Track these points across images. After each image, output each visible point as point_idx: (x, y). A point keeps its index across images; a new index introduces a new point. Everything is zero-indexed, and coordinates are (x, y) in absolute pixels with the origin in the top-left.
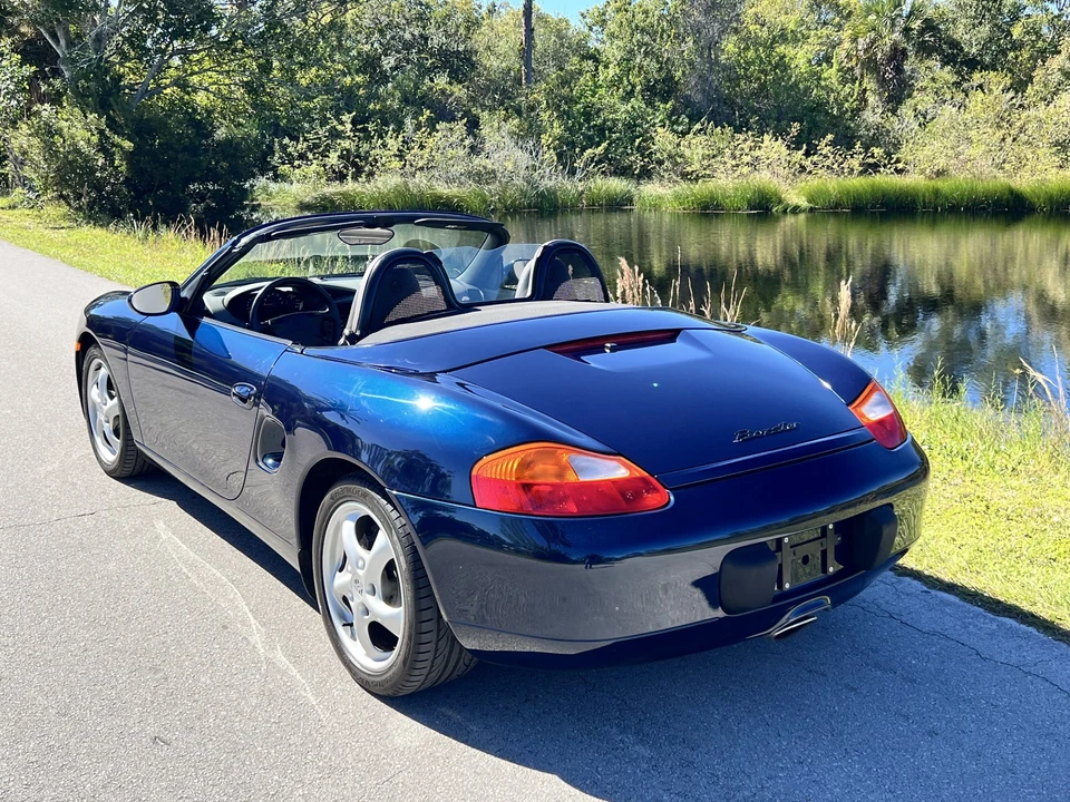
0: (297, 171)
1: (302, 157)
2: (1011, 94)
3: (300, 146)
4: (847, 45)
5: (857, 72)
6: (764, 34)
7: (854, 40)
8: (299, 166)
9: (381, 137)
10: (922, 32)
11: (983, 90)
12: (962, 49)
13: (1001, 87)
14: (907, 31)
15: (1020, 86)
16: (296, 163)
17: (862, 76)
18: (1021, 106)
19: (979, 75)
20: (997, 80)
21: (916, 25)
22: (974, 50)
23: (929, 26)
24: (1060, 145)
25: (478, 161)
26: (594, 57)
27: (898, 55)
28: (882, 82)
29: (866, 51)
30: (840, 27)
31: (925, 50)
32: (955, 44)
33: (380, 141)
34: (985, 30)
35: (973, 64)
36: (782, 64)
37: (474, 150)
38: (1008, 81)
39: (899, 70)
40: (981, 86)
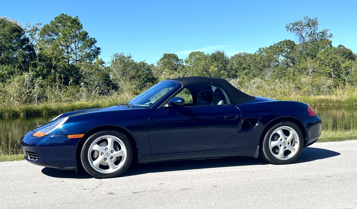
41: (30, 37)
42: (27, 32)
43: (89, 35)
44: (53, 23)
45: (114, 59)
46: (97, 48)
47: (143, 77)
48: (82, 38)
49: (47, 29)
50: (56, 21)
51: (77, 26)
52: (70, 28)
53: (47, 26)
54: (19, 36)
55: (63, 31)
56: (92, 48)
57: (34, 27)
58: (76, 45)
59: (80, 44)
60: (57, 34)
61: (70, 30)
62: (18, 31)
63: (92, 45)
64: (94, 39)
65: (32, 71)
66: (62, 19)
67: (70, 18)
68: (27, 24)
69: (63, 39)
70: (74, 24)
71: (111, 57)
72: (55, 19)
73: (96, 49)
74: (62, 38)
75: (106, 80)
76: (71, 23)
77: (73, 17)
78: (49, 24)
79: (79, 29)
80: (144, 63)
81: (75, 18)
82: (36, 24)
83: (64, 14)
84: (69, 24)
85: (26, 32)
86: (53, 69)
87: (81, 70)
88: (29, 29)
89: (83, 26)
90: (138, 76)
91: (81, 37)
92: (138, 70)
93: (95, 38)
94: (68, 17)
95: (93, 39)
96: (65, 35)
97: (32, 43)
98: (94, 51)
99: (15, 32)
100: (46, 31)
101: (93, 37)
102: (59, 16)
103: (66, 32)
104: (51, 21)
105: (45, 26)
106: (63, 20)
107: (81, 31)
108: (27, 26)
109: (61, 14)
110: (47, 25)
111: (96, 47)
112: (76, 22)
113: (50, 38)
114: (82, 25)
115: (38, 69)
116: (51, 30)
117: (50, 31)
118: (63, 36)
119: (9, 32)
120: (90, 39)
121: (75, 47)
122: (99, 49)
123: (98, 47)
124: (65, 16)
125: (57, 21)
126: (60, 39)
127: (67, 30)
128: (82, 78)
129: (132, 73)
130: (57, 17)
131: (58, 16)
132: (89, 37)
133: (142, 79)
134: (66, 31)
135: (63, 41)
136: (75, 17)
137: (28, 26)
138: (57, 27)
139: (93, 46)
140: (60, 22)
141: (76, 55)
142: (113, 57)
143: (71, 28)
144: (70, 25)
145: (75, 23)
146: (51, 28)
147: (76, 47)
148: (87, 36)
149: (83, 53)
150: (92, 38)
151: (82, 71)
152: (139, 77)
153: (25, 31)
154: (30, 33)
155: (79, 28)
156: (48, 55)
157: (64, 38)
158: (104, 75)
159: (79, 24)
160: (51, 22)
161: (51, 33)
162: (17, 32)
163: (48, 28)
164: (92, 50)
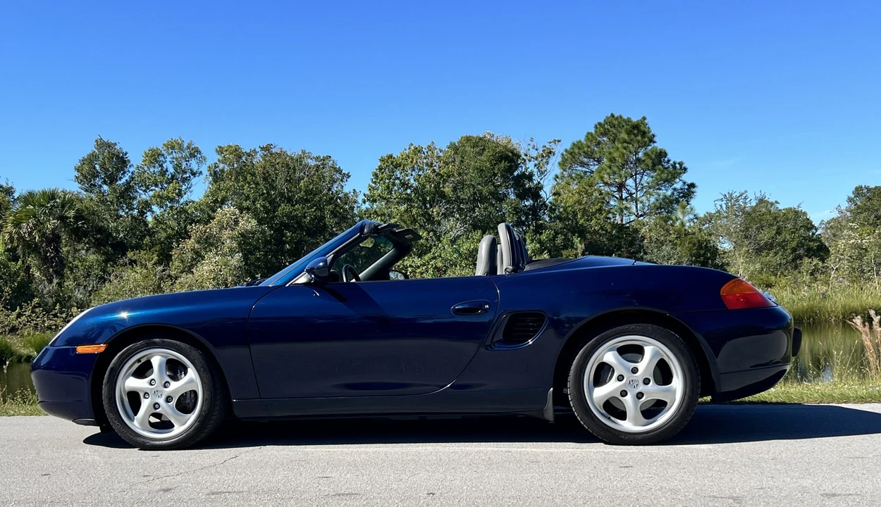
4: (11, 229)
5: (19, 251)
7: (18, 225)
10: (77, 218)
11: (137, 265)
12: (110, 235)
13: (151, 262)
14: (63, 219)
17: (24, 255)
18: (169, 276)
19: (132, 253)
20: (148, 258)
21: (71, 214)
22: (122, 235)
23: (82, 215)
28: (45, 260)
29: (29, 234)
31: (78, 235)
32: (103, 231)
38: (156, 258)
39: (57, 250)
40: (134, 262)
41: (535, 170)
42: (530, 161)
43: (669, 156)
44: (590, 136)
45: (724, 206)
46: (688, 185)
47: (794, 244)
48: (650, 165)
49: (576, 151)
50: (596, 132)
51: (639, 138)
52: (625, 145)
53: (578, 145)
54: (511, 169)
55: (610, 153)
56: (675, 186)
57: (544, 149)
58: (638, 180)
59: (645, 178)
60: (599, 161)
61: (625, 148)
62: (509, 158)
63: (675, 178)
64: (681, 164)
65: (532, 241)
66: (609, 127)
67: (629, 120)
68: (530, 142)
69: (608, 170)
70: (634, 134)
71: (716, 202)
72: (596, 127)
73: (686, 187)
74: (606, 168)
75: (698, 256)
76: (628, 134)
77: (635, 119)
78: (583, 140)
79: (645, 145)
80: (796, 212)
81: (638, 121)
82: (550, 143)
83: (616, 115)
84: (624, 136)
85: (527, 161)
86: (576, 235)
87: (640, 236)
88: (534, 154)
89: (655, 139)
90: (779, 244)
91: (649, 162)
92: (779, 228)
93: (684, 162)
94: (624, 120)
95: (678, 166)
96: (612, 160)
97: (539, 183)
98: (682, 193)
99: (501, 162)
100: (575, 156)
101: (678, 161)
102: (605, 121)
103: (616, 155)
104: (588, 133)
105: (574, 144)
106: (611, 129)
107: (650, 148)
108: (530, 147)
109: (609, 115)
110: (580, 142)
111: (684, 183)
112: (639, 131)
113: (584, 169)
114: (654, 136)
115: (543, 237)
116: (584, 152)
117: (582, 154)
118: (608, 163)
119: (490, 162)
120: (672, 165)
121: (634, 185)
122: (692, 185)
123: (689, 182)
124: (617, 119)
125: (598, 133)
126: (602, 169)
127: (618, 149)
128: (642, 254)
129: (765, 236)
130: (600, 124)
131: (602, 122)
132: (669, 161)
133: (789, 251)
134: (615, 151)
135: (608, 174)
136: (640, 118)
137: (533, 148)
138: (599, 143)
139: (677, 180)
140: (604, 134)
141: (636, 202)
142: (720, 203)
143: (627, 143)
144: (626, 137)
145: (636, 132)
146: (586, 149)
147: (636, 185)
148: (666, 159)
149: (652, 200)
150: (675, 163)
151: (642, 237)
152: (783, 245)
153: (525, 157)
154: (536, 162)
155: (645, 142)
156: (569, 206)
157: (610, 167)
158: (694, 245)
159: (644, 134)
160: (586, 136)
161: (586, 160)
162: (505, 162)
163: (579, 149)
164: (675, 189)
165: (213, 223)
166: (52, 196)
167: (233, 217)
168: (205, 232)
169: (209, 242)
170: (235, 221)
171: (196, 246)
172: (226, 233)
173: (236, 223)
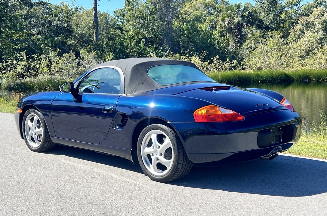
0: (3, 75)
1: (5, 69)
2: (283, 39)
3: (4, 65)
4: (220, 22)
5: (225, 32)
6: (189, 18)
7: (223, 20)
8: (4, 73)
9: (39, 60)
10: (248, 16)
11: (272, 38)
12: (263, 23)
13: (279, 37)
14: (242, 16)
15: (285, 36)
16: (4, 72)
17: (227, 33)
18: (286, 43)
19: (271, 33)
20: (278, 34)
21: (246, 14)
22: (268, 23)
23: (251, 14)
24: (302, 57)
25: (81, 69)
26: (121, 29)
27: (240, 26)
28: (234, 36)
29: (228, 24)
30: (217, 16)
31: (250, 23)
32: (261, 21)
33: (39, 62)
34: (272, 16)
35: (268, 29)
36: (196, 30)
37: (79, 64)
38: (281, 34)
39: (240, 31)
40: (271, 37)
165: (311, 16)
166: (239, 6)
167: (321, 12)
168: (306, 21)
169: (308, 26)
170: (322, 14)
171: (302, 28)
172: (317, 21)
173: (323, 15)
